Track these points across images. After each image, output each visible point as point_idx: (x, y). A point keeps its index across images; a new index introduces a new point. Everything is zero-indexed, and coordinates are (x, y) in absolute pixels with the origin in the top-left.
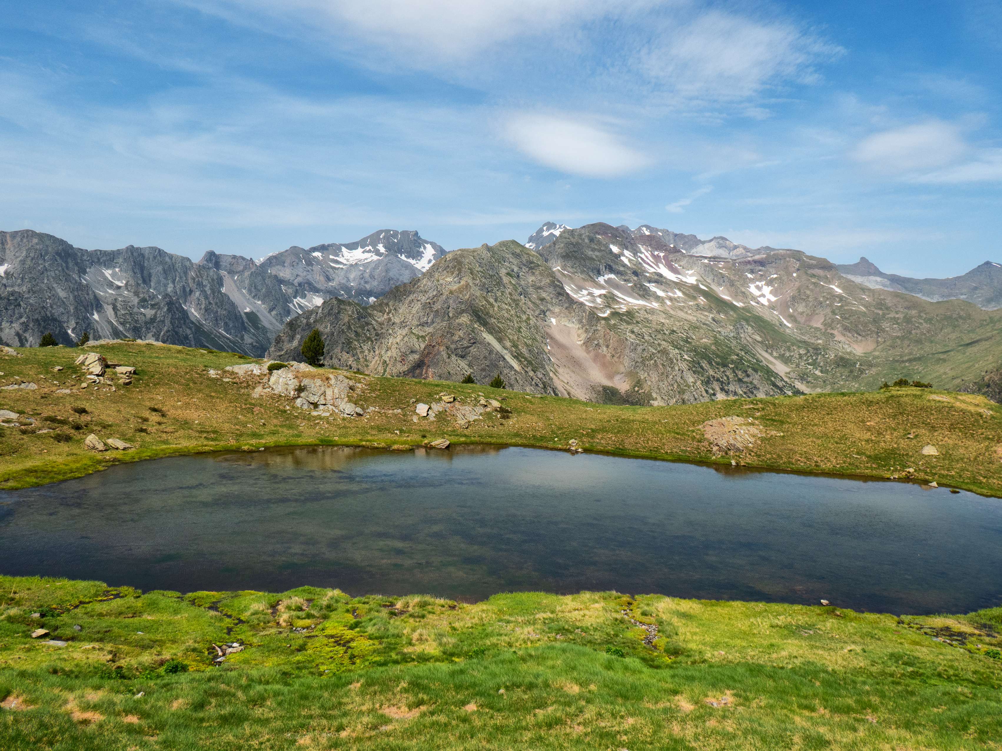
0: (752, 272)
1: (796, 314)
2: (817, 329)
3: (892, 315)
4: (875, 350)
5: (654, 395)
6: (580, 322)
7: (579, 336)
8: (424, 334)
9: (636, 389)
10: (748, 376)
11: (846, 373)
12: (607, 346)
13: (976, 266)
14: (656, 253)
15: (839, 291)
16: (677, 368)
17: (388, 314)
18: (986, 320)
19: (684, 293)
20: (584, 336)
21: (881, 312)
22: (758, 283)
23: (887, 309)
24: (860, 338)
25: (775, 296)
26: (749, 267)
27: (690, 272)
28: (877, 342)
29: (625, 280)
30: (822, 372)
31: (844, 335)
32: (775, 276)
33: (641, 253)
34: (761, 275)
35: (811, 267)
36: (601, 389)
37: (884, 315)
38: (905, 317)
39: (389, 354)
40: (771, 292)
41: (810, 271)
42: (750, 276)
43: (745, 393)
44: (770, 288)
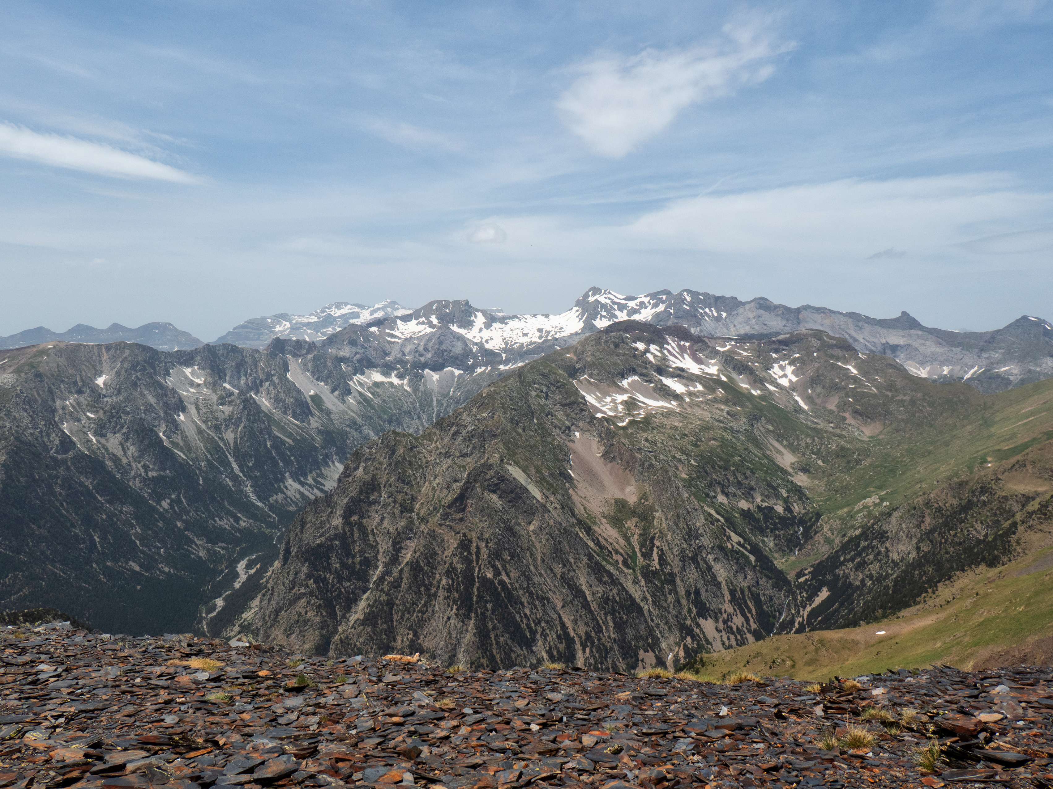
0: (776, 351)
1: (814, 395)
2: (831, 412)
3: (900, 397)
4: (881, 432)
5: (656, 507)
6: (600, 436)
7: (598, 449)
8: (464, 464)
9: (643, 501)
10: (746, 478)
12: (621, 460)
13: (1012, 320)
14: (682, 343)
15: (854, 371)
16: (674, 485)
17: (436, 442)
18: (980, 406)
19: (704, 386)
20: (603, 448)
21: (890, 394)
22: (781, 362)
23: (896, 390)
24: (869, 420)
25: (796, 376)
26: (774, 346)
27: (713, 361)
28: (884, 424)
29: (647, 381)
30: (823, 462)
31: (854, 418)
32: (798, 355)
33: (668, 344)
34: (785, 355)
35: (831, 346)
36: (613, 501)
37: (893, 396)
38: (911, 400)
39: (437, 481)
40: (793, 373)
41: (830, 351)
42: (774, 355)
43: (743, 494)
44: (793, 368)
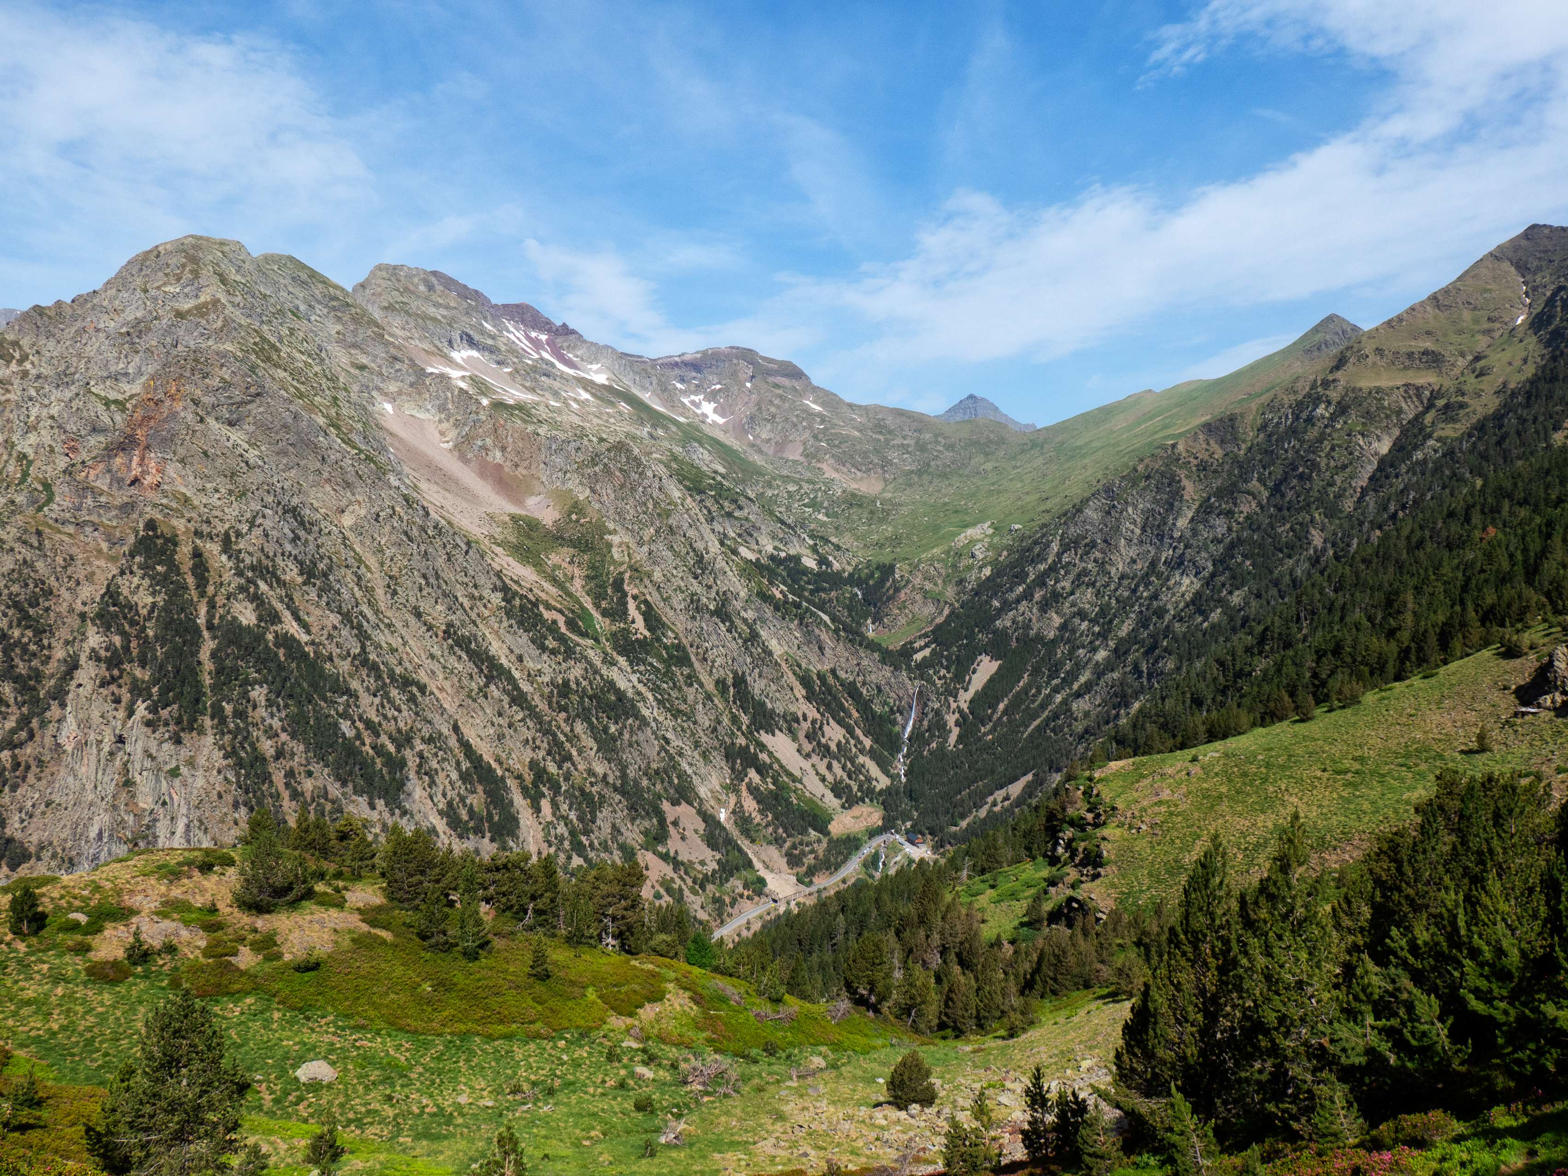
0: (682, 380)
1: (758, 442)
2: (795, 462)
3: (897, 441)
4: (884, 490)
6: (442, 408)
7: (442, 433)
9: (574, 517)
10: (741, 508)
11: (866, 515)
12: (503, 449)
14: (533, 334)
15: (817, 408)
16: (649, 474)
19: (594, 395)
20: (452, 434)
21: (882, 438)
22: (693, 397)
23: (890, 432)
24: (859, 474)
25: (723, 415)
26: (677, 371)
27: (595, 367)
28: (885, 480)
29: (498, 363)
30: (827, 515)
31: (837, 470)
32: (718, 387)
33: (508, 331)
34: (697, 386)
35: (769, 373)
36: (507, 519)
37: (887, 441)
38: (917, 443)
39: (32, 438)
40: (715, 411)
41: (771, 379)
42: (679, 386)
43: (740, 535)
44: (713, 405)
